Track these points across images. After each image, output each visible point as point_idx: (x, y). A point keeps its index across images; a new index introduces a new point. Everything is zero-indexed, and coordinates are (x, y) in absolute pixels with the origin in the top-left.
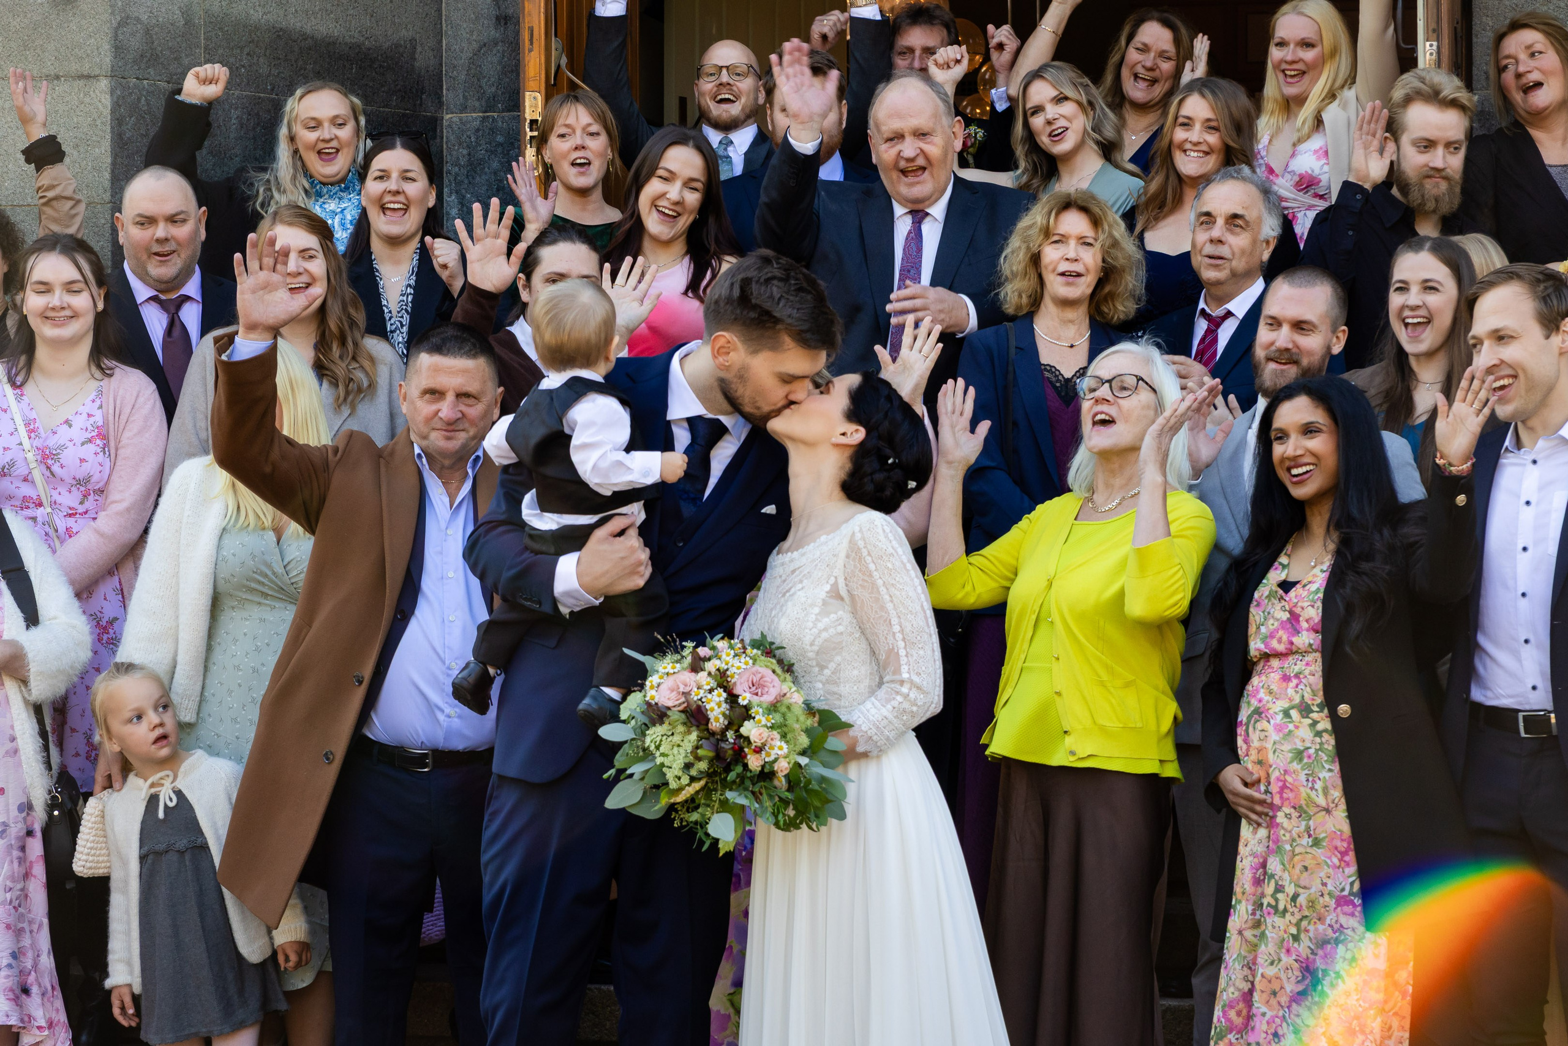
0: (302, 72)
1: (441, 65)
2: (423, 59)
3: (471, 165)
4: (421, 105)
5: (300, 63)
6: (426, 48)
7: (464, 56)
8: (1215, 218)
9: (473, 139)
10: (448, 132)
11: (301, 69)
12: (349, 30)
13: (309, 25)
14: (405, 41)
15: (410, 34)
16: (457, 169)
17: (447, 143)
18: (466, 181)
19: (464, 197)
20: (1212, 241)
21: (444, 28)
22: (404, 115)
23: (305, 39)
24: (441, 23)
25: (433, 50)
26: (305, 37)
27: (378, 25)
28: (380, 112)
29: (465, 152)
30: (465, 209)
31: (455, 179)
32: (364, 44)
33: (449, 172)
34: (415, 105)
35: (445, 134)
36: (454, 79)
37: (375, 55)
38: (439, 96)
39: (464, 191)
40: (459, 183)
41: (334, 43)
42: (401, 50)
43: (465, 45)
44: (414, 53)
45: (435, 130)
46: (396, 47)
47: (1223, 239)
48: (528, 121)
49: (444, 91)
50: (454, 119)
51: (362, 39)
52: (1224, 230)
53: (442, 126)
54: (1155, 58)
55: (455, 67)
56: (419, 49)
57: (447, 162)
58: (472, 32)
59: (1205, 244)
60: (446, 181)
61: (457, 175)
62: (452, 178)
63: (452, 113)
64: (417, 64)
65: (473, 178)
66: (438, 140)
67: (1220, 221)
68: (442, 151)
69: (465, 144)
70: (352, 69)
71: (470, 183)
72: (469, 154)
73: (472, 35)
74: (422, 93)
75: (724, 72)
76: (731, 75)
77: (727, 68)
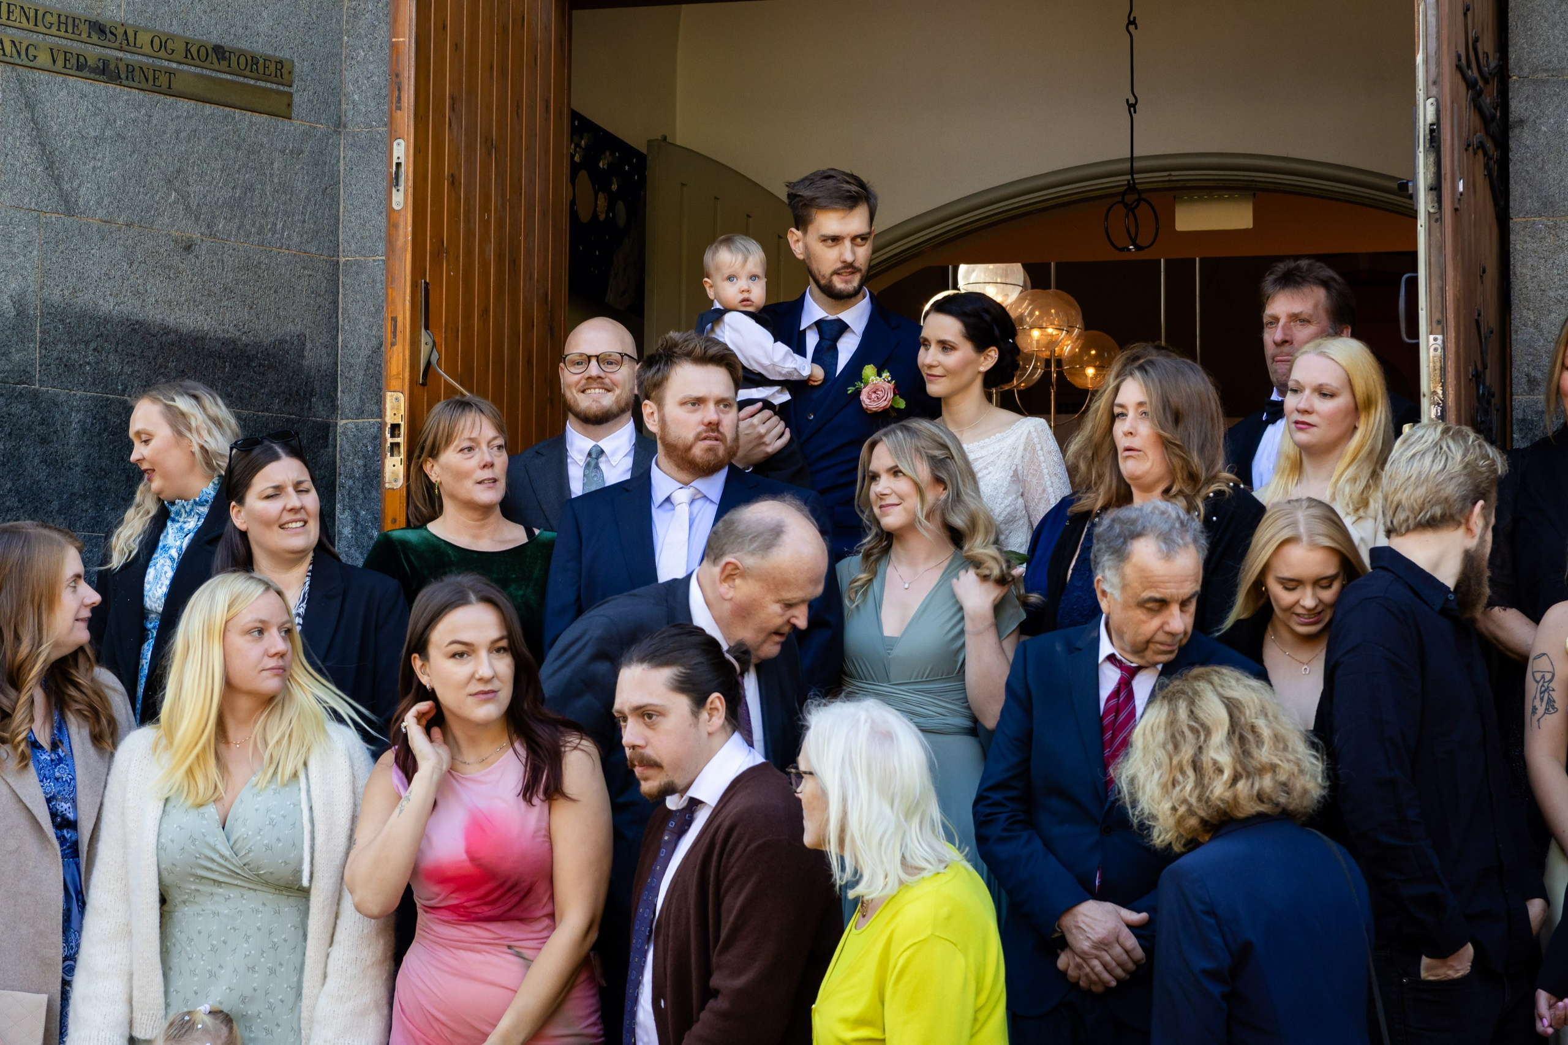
0: (162, 370)
1: (336, 364)
2: (313, 357)
3: (367, 477)
4: (310, 409)
5: (160, 360)
6: (318, 344)
7: (362, 354)
9: (370, 448)
10: (342, 440)
11: (161, 367)
12: (222, 323)
13: (172, 317)
14: (292, 337)
15: (298, 328)
16: (350, 482)
17: (340, 452)
18: (361, 496)
19: (358, 514)
21: (340, 322)
22: (288, 420)
23: (167, 334)
24: (337, 317)
25: (326, 347)
26: (167, 331)
27: (258, 318)
28: (258, 417)
29: (361, 462)
30: (359, 527)
31: (349, 494)
32: (240, 340)
33: (342, 486)
34: (302, 409)
35: (338, 443)
36: (350, 380)
37: (254, 352)
38: (332, 399)
39: (358, 507)
40: (353, 498)
41: (203, 338)
42: (287, 347)
43: (363, 341)
44: (303, 350)
45: (327, 437)
46: (280, 344)
48: (389, 426)
49: (339, 394)
50: (350, 425)
51: (238, 334)
53: (335, 433)
55: (351, 366)
56: (309, 346)
57: (340, 474)
58: (371, 327)
60: (339, 496)
61: (351, 488)
62: (345, 493)
63: (347, 418)
64: (306, 363)
65: (369, 493)
66: (330, 449)
68: (335, 462)
69: (361, 454)
70: (225, 367)
71: (365, 498)
72: (365, 466)
73: (371, 330)
74: (312, 395)
75: (594, 362)
76: (602, 366)
77: (597, 357)
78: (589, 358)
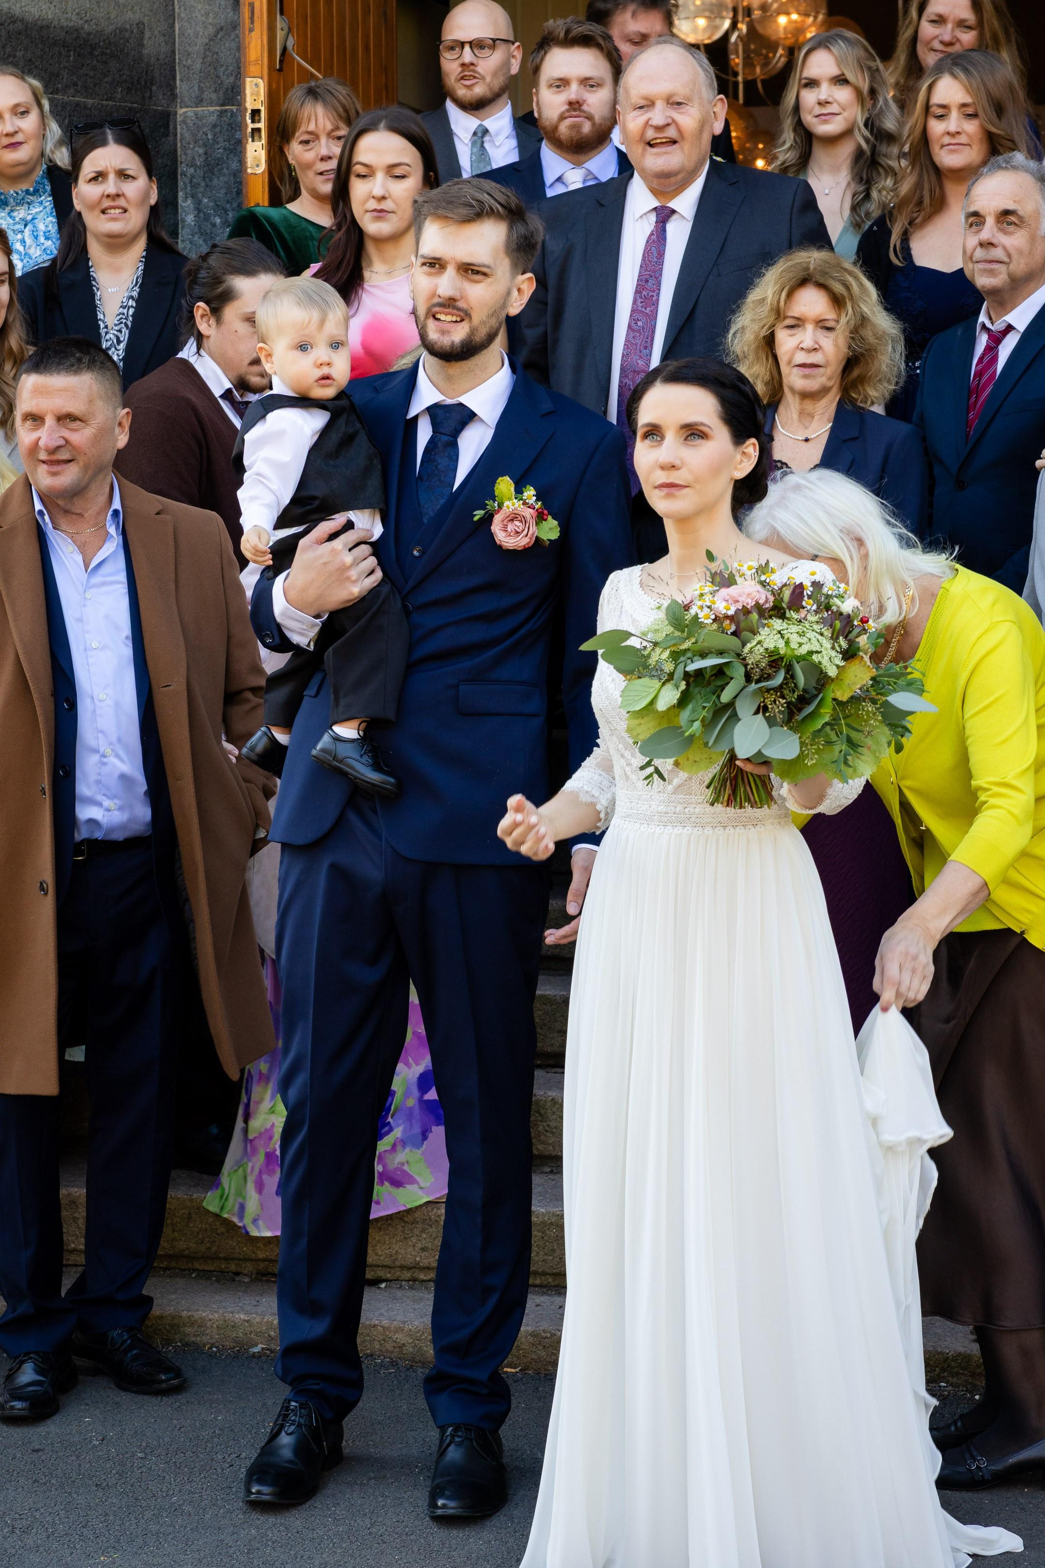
0: (11, 59)
1: (174, 52)
2: (152, 46)
3: (208, 165)
4: (150, 97)
5: (8, 50)
6: (156, 33)
7: (199, 42)
8: (984, 218)
9: (210, 136)
10: (182, 128)
11: (9, 56)
12: (65, 12)
13: (18, 5)
14: (131, 25)
15: (137, 16)
16: (192, 170)
17: (181, 141)
18: (203, 184)
19: (200, 201)
20: (981, 245)
21: (177, 10)
22: (131, 109)
23: (14, 22)
24: (173, 4)
25: (164, 35)
26: (13, 19)
27: (99, 7)
28: (102, 105)
29: (201, 151)
30: (201, 215)
31: (191, 181)
32: (83, 28)
33: (184, 174)
34: (144, 98)
35: (179, 131)
36: (188, 68)
37: (97, 41)
38: (171, 87)
39: (200, 195)
40: (195, 186)
41: (48, 27)
42: (127, 35)
43: (200, 29)
44: (142, 38)
45: (167, 126)
46: (121, 32)
47: (994, 241)
48: (249, 111)
49: (178, 82)
50: (189, 114)
51: (81, 22)
52: (995, 230)
53: (175, 121)
54: (953, 31)
55: (189, 54)
56: (147, 34)
57: (182, 163)
58: (207, 14)
59: (975, 250)
60: (181, 184)
61: (193, 177)
62: (187, 181)
63: (187, 107)
64: (145, 52)
65: (211, 181)
66: (171, 138)
67: (990, 221)
68: (176, 151)
69: (201, 142)
70: (69, 56)
71: (207, 186)
72: (206, 154)
73: (207, 18)
74: (152, 84)
75: (467, 49)
76: (476, 52)
77: (470, 43)
78: (462, 44)
